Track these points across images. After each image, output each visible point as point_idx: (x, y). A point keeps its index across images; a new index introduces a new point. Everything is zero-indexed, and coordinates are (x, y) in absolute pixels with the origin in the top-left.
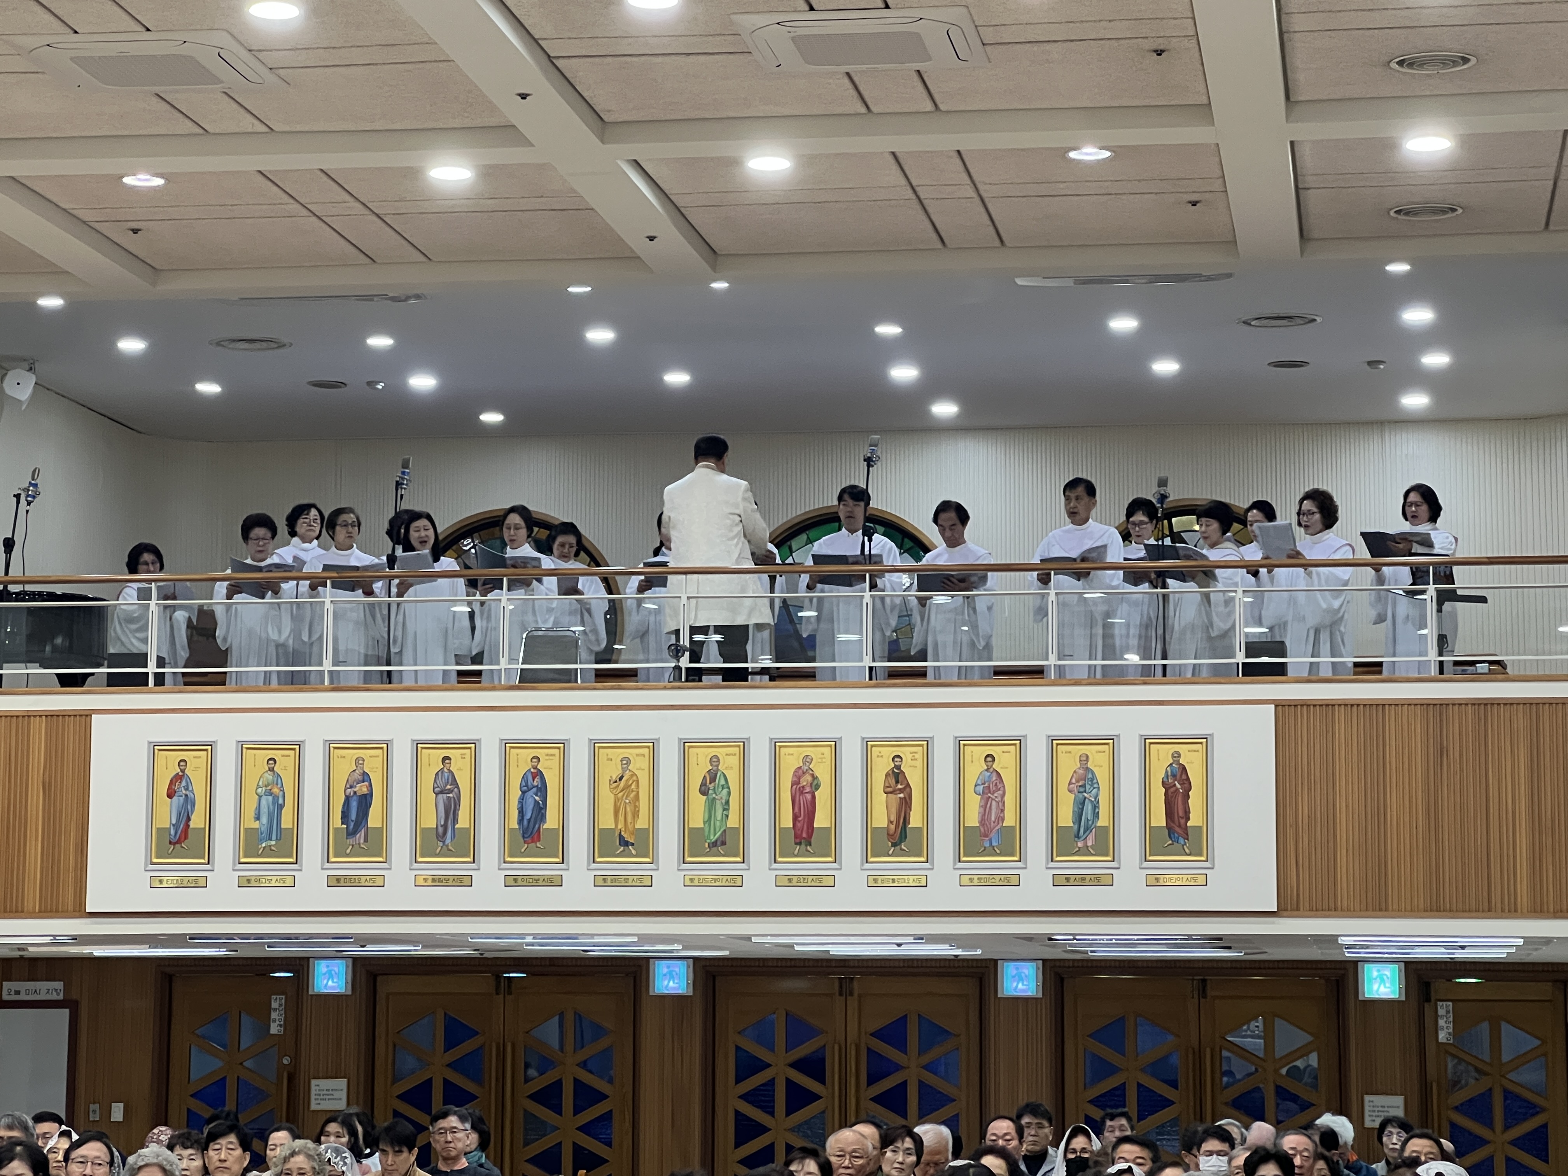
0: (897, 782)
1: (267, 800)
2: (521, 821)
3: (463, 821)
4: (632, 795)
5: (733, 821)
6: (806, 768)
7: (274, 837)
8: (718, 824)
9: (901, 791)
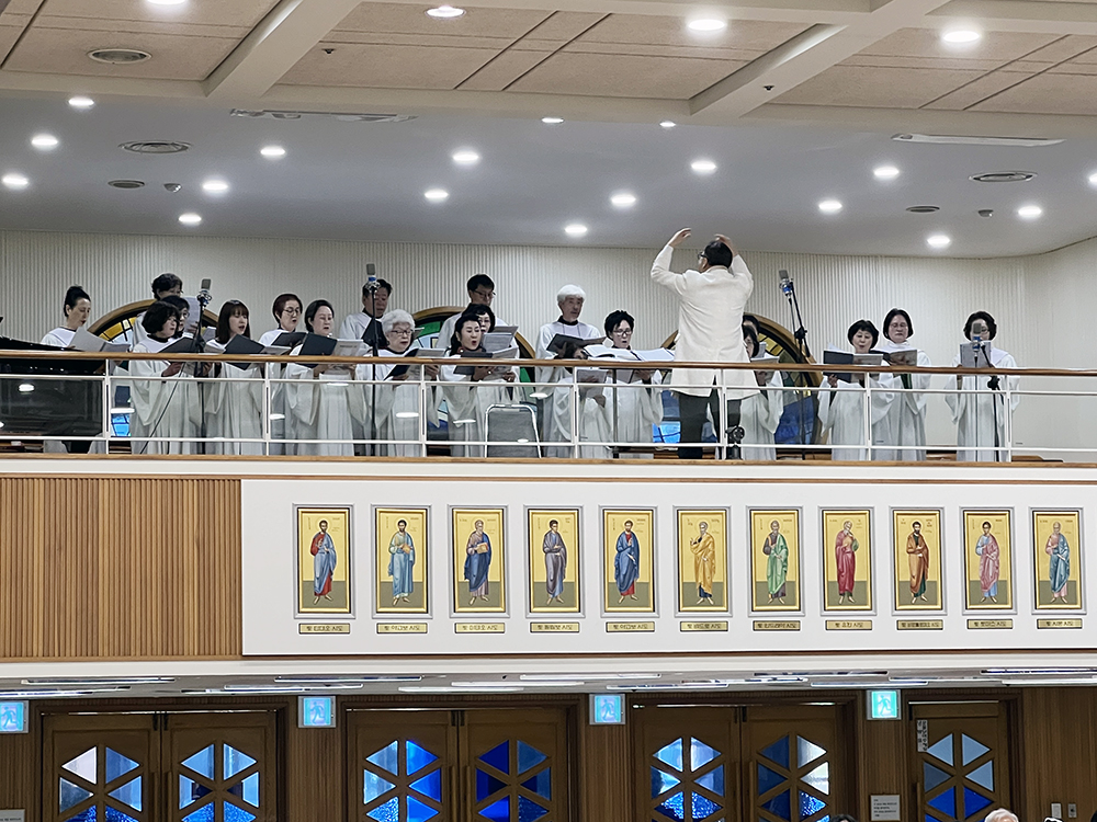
0: (917, 544)
1: (400, 558)
2: (617, 577)
3: (570, 576)
4: (709, 554)
5: (791, 576)
6: (846, 532)
7: (406, 590)
8: (779, 578)
9: (920, 551)
